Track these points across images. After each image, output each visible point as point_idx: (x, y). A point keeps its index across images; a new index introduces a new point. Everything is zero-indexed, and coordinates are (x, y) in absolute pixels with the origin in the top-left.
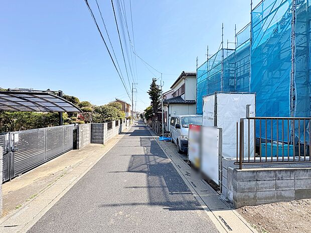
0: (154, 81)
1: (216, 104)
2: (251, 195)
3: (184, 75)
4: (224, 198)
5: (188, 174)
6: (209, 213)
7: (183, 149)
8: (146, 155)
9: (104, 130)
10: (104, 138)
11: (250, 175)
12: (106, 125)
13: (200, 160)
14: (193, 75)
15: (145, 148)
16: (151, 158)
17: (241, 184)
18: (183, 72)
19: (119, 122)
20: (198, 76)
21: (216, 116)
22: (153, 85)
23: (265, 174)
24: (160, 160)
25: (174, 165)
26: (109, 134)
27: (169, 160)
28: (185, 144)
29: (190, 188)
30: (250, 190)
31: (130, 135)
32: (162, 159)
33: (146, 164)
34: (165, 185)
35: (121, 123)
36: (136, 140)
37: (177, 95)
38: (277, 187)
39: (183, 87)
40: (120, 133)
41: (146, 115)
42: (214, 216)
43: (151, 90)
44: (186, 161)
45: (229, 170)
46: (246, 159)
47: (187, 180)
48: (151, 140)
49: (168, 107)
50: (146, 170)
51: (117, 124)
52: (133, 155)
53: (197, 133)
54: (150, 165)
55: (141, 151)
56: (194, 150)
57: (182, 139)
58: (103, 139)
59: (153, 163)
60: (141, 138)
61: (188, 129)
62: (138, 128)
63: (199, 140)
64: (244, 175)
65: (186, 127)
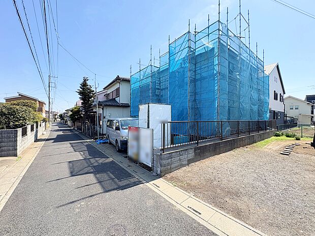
0: (85, 80)
1: (149, 111)
2: (169, 167)
3: (118, 80)
4: (155, 174)
5: (129, 166)
6: (147, 184)
7: (123, 148)
8: (85, 159)
9: (18, 138)
10: (18, 147)
11: (168, 155)
12: (20, 131)
13: (138, 154)
14: (128, 81)
15: (82, 153)
16: (93, 161)
17: (164, 162)
18: (118, 76)
19: (35, 127)
20: (132, 82)
21: (148, 120)
22: (84, 85)
23: (175, 153)
24: (101, 161)
25: (116, 162)
26: (23, 143)
27: (111, 159)
28: (125, 143)
29: (133, 174)
30: (168, 164)
31: (53, 141)
32: (104, 159)
33: (89, 166)
34: (114, 177)
35: (37, 127)
36: (65, 146)
37: (111, 98)
38: (180, 160)
39: (118, 90)
40: (36, 140)
41: (72, 117)
42: (150, 185)
43: (81, 89)
44: (126, 157)
45: (157, 155)
46: (166, 147)
47: (129, 170)
48: (85, 144)
49: (103, 109)
50: (92, 170)
51: (32, 129)
52: (70, 162)
53: (135, 133)
54: (94, 167)
55: (78, 156)
56: (132, 147)
57: (121, 139)
58: (16, 150)
59: (96, 164)
60: (70, 143)
61: (127, 130)
62: (61, 133)
63: (137, 139)
64: (165, 156)
65: (125, 129)
